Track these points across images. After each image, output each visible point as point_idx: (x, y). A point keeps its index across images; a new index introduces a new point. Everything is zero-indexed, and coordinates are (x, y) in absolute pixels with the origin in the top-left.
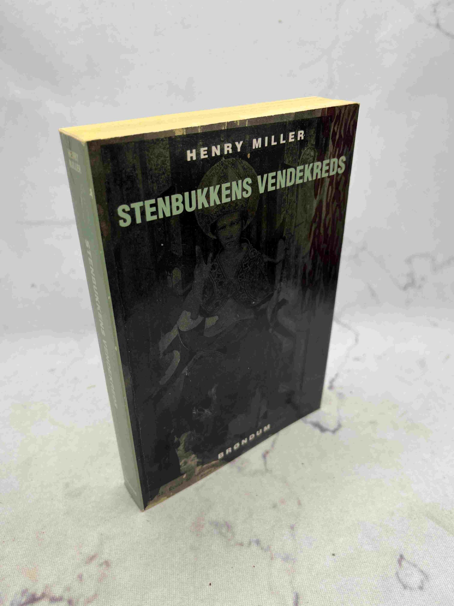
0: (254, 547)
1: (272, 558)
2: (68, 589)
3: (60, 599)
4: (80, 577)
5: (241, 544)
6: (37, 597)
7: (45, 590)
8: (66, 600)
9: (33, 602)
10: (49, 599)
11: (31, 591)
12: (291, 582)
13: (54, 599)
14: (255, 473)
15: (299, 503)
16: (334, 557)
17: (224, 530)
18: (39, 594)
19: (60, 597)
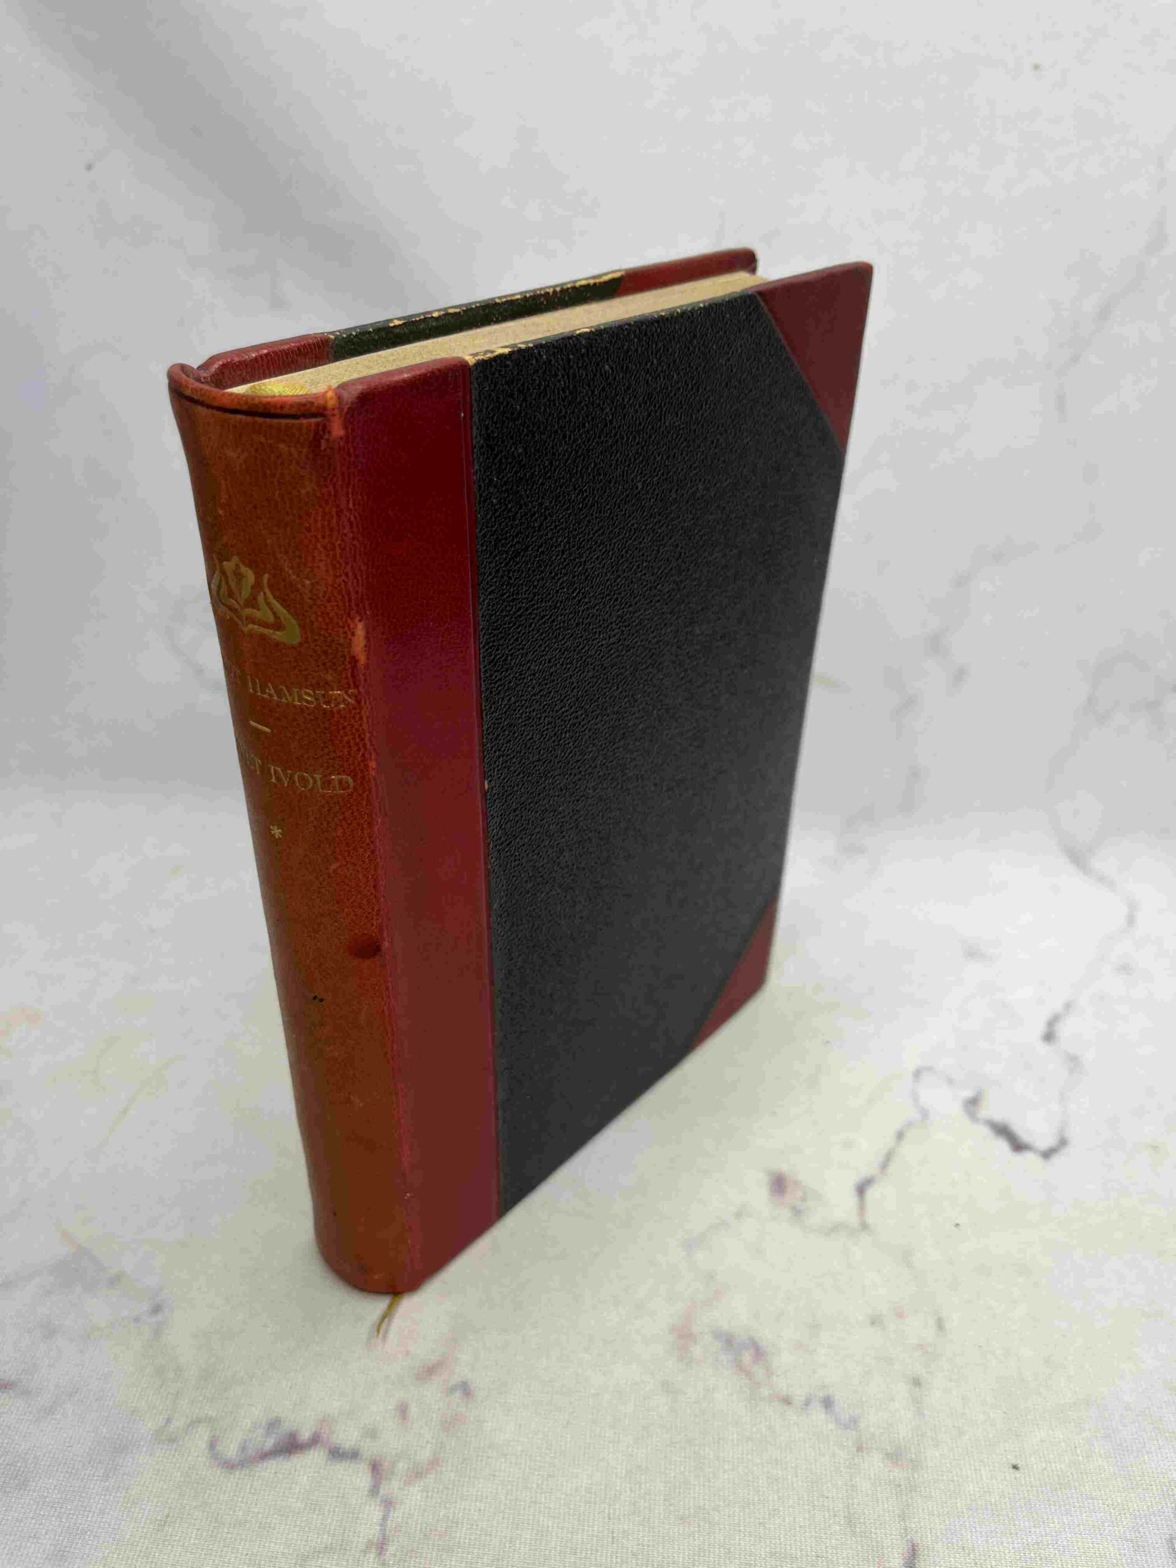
0: (818, 1415)
1: (860, 1449)
2: (372, 1433)
3: (353, 1455)
4: (403, 1411)
5: (787, 1401)
6: (300, 1442)
7: (321, 1429)
8: (366, 1459)
9: (290, 1452)
10: (327, 1451)
11: (286, 1427)
12: (903, 1517)
13: (338, 1453)
14: (835, 1228)
15: (940, 1325)
16: (1017, 1474)
17: (747, 1357)
18: (305, 1435)
19: (353, 1449)
